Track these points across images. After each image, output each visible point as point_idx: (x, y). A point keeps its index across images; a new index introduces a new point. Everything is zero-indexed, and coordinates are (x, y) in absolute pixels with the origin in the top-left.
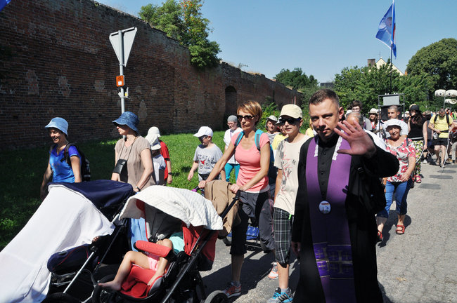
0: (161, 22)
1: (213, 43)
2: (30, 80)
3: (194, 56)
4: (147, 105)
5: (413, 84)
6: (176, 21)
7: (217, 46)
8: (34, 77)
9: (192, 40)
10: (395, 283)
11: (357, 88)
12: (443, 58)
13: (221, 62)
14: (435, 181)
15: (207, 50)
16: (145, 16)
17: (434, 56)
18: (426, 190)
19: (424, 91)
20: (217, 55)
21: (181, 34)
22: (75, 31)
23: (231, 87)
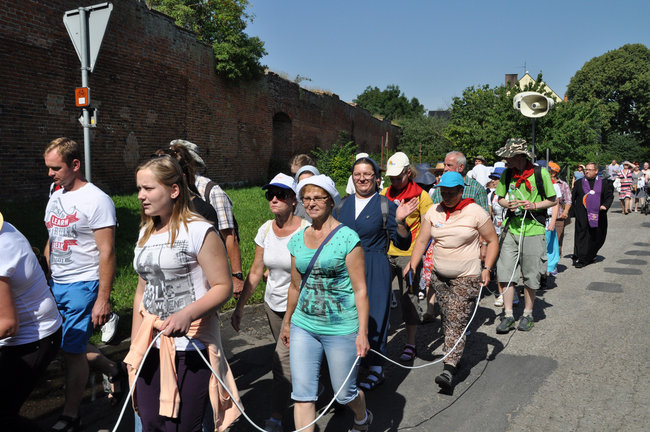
0: (166, 1)
1: (253, 39)
3: (222, 61)
5: (577, 116)
6: (192, 1)
7: (260, 45)
9: (218, 33)
11: (488, 121)
12: (625, 75)
13: (267, 72)
14: (614, 278)
15: (243, 50)
17: (610, 72)
18: (599, 293)
19: (594, 128)
20: (260, 60)
21: (200, 22)
23: (282, 113)
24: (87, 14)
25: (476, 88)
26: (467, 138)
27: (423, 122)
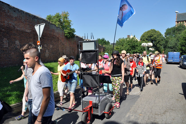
0: (54, 21)
1: (73, 29)
2: (5, 42)
3: (66, 34)
4: (49, 51)
6: (60, 21)
8: (6, 41)
9: (65, 28)
10: (139, 116)
11: (124, 45)
12: (152, 35)
13: (76, 36)
15: (71, 31)
16: (48, 19)
17: (149, 35)
20: (74, 33)
21: (61, 26)
22: (22, 24)
25: (121, 38)
26: (120, 49)
27: (110, 46)
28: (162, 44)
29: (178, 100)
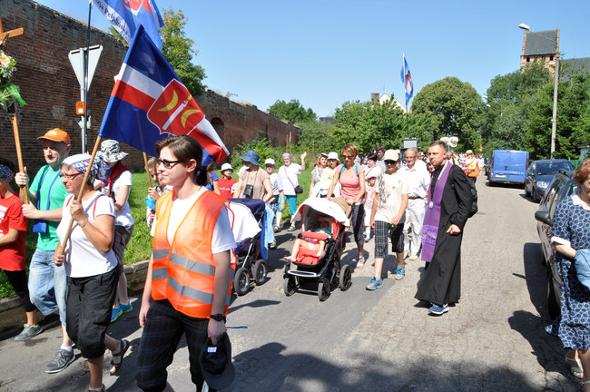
1: (196, 67)
5: (417, 123)
7: (202, 71)
9: (172, 62)
10: (385, 339)
11: (359, 125)
12: (447, 97)
13: (206, 90)
15: (190, 75)
17: (438, 94)
19: (428, 131)
20: (202, 81)
22: (28, 45)
23: (217, 118)
24: (86, 53)
25: (351, 102)
26: (345, 136)
27: (316, 125)
28: (476, 124)
29: (506, 293)
